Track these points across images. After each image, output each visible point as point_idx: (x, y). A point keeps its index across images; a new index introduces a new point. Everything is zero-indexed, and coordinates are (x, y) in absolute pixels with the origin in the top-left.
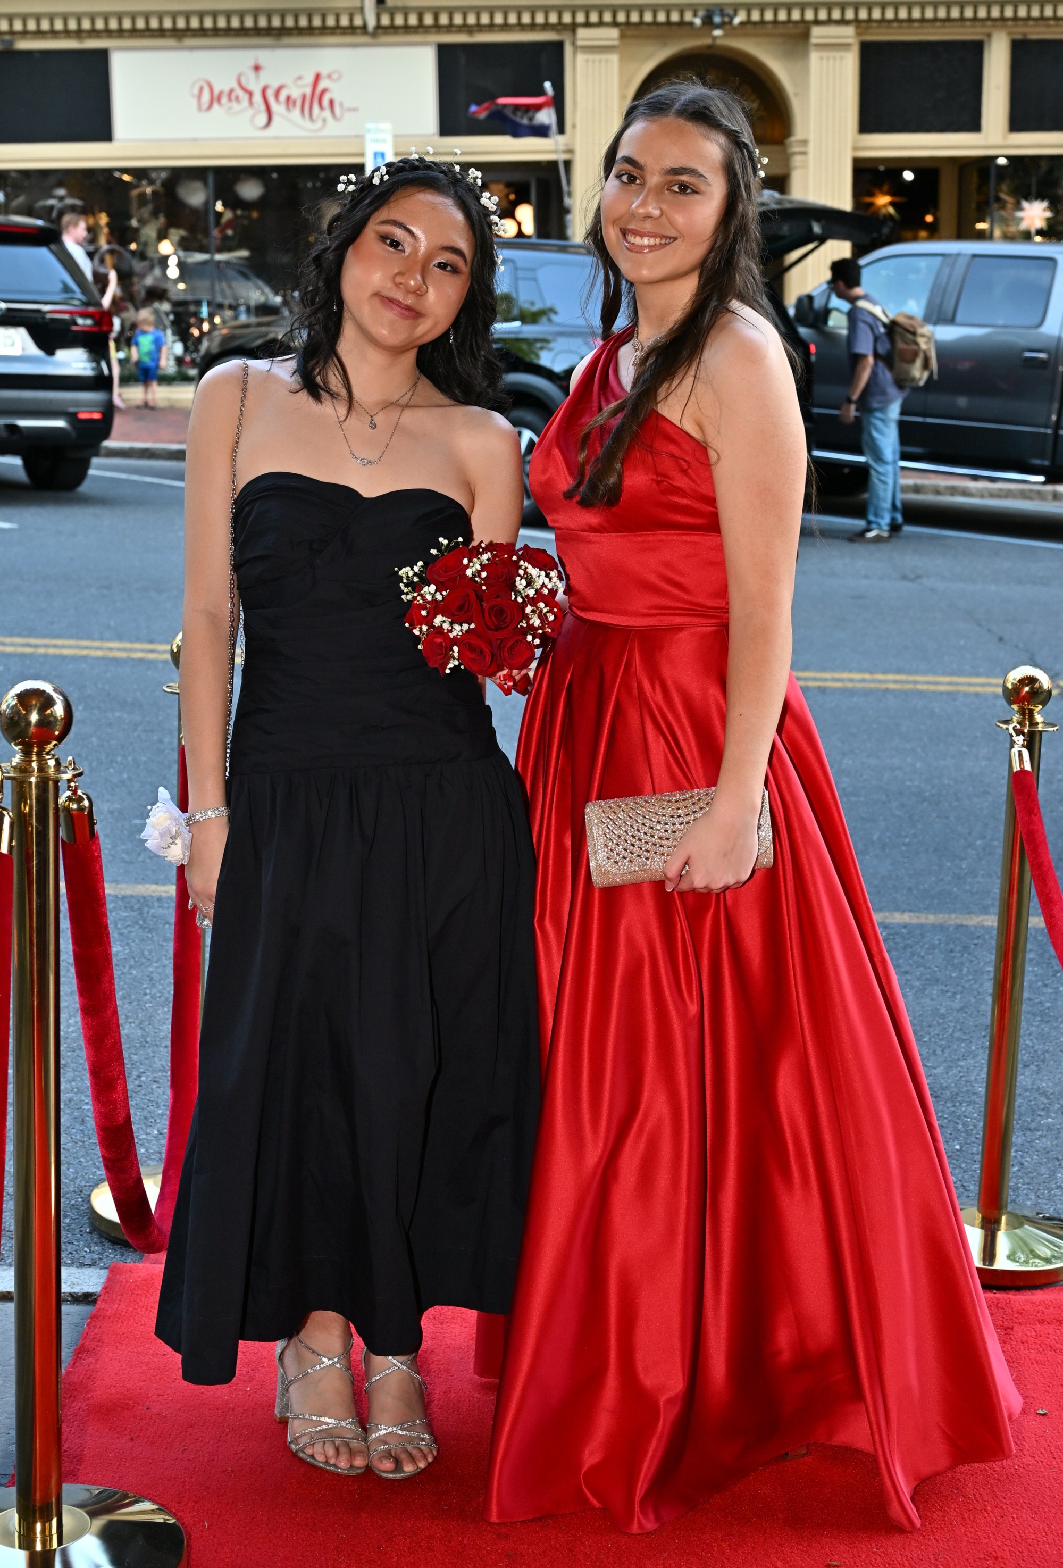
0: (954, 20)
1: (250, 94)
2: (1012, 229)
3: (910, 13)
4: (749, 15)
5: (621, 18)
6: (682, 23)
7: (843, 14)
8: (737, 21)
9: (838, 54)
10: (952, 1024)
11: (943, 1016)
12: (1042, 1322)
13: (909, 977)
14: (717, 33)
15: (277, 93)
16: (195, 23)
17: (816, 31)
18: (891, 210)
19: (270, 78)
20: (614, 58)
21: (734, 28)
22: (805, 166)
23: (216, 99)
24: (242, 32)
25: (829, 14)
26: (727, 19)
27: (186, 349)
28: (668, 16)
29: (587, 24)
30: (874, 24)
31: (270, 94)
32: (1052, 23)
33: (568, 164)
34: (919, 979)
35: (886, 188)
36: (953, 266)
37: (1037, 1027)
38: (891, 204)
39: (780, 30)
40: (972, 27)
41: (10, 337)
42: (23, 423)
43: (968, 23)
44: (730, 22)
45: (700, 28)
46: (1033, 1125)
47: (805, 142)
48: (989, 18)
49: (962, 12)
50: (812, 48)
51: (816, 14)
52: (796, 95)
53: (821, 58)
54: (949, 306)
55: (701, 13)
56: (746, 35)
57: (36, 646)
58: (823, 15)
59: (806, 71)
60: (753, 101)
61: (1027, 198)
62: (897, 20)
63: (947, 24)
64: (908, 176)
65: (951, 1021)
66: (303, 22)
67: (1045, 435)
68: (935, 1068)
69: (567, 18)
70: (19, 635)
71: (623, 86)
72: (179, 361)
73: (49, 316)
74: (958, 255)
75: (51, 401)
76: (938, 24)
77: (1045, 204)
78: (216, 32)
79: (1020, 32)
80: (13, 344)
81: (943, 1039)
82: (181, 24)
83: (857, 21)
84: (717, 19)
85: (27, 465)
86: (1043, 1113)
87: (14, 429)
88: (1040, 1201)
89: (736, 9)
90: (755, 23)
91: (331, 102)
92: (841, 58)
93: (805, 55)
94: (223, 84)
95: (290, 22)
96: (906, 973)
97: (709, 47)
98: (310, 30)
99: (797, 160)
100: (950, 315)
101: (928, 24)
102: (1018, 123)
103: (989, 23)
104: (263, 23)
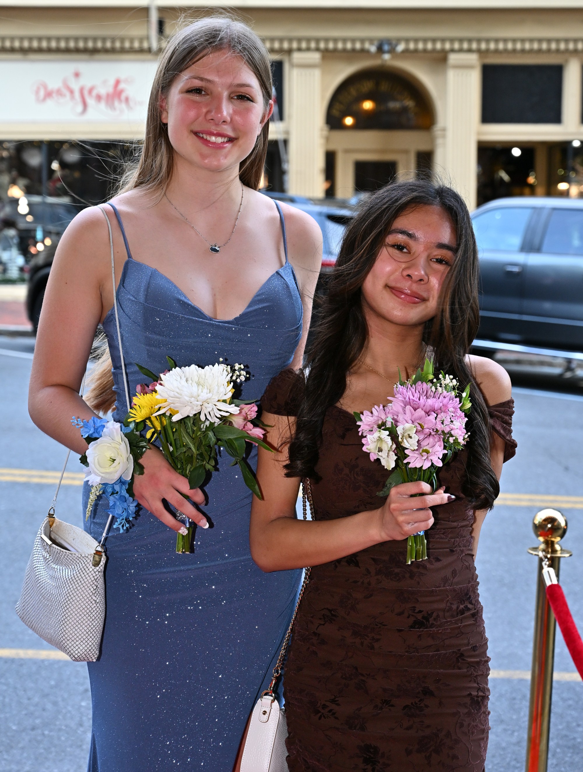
0: (544, 51)
1: (72, 92)
3: (514, 45)
4: (407, 46)
5: (322, 45)
6: (362, 50)
7: (470, 45)
8: (400, 48)
9: (466, 72)
14: (386, 56)
15: (90, 91)
16: (35, 44)
17: (452, 57)
18: (504, 175)
19: (86, 81)
20: (317, 73)
21: (397, 54)
22: (445, 146)
23: (49, 94)
24: (67, 51)
25: (461, 45)
26: (392, 48)
27: (27, 261)
28: (353, 46)
29: (299, 50)
30: (491, 53)
31: (86, 93)
33: (286, 142)
35: (500, 160)
36: (539, 215)
39: (428, 55)
40: (555, 55)
43: (553, 53)
44: (395, 50)
45: (375, 54)
47: (444, 130)
48: (567, 50)
49: (549, 46)
50: (449, 68)
51: (452, 45)
52: (438, 98)
53: (455, 75)
54: (537, 241)
55: (376, 43)
56: (406, 58)
58: (457, 46)
59: (445, 83)
60: (409, 102)
62: (506, 50)
63: (539, 53)
64: (516, 153)
66: (108, 45)
69: (286, 45)
71: (324, 89)
72: (22, 269)
74: (543, 207)
76: (533, 53)
78: (49, 50)
82: (26, 44)
83: (479, 50)
84: (386, 47)
89: (398, 40)
90: (411, 51)
91: (127, 100)
92: (469, 75)
93: (445, 72)
94: (54, 84)
95: (99, 45)
97: (381, 66)
98: (113, 51)
99: (439, 141)
100: (537, 247)
101: (527, 53)
103: (567, 53)
104: (81, 45)
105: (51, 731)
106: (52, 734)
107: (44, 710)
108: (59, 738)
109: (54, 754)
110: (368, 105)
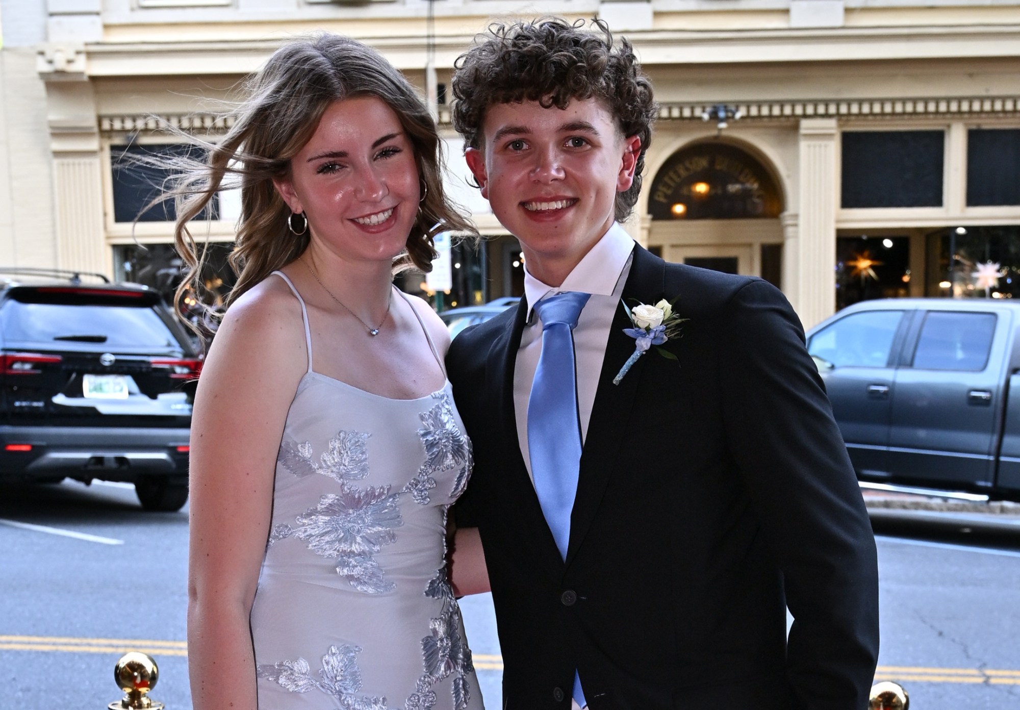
0: (920, 114)
2: (971, 287)
3: (882, 108)
4: (748, 111)
6: (692, 118)
7: (827, 109)
8: (738, 115)
9: (823, 143)
14: (723, 125)
17: (805, 124)
18: (872, 273)
21: (736, 122)
22: (796, 237)
25: (815, 109)
26: (730, 114)
28: (681, 112)
30: (853, 118)
32: (1001, 115)
35: (866, 253)
36: (911, 319)
38: (872, 267)
39: (775, 123)
40: (935, 119)
41: (119, 384)
42: (131, 456)
43: (931, 116)
44: (733, 117)
45: (708, 122)
47: (796, 216)
48: (949, 112)
49: (926, 107)
50: (801, 138)
51: (804, 109)
52: (789, 176)
53: (809, 146)
54: (908, 355)
55: (709, 109)
56: (747, 127)
57: (117, 647)
58: (810, 110)
59: (797, 157)
60: (753, 184)
61: (983, 261)
62: (872, 114)
63: (913, 117)
64: (888, 243)
67: (988, 461)
70: (106, 637)
73: (154, 366)
74: (915, 311)
75: (154, 437)
76: (906, 117)
77: (997, 266)
79: (974, 123)
80: (121, 390)
83: (838, 115)
84: (722, 114)
85: (138, 490)
87: (122, 461)
89: (738, 105)
90: (754, 118)
92: (826, 146)
93: (796, 143)
97: (716, 137)
99: (790, 231)
100: (909, 360)
101: (898, 117)
102: (974, 198)
103: (948, 116)
110: (701, 188)
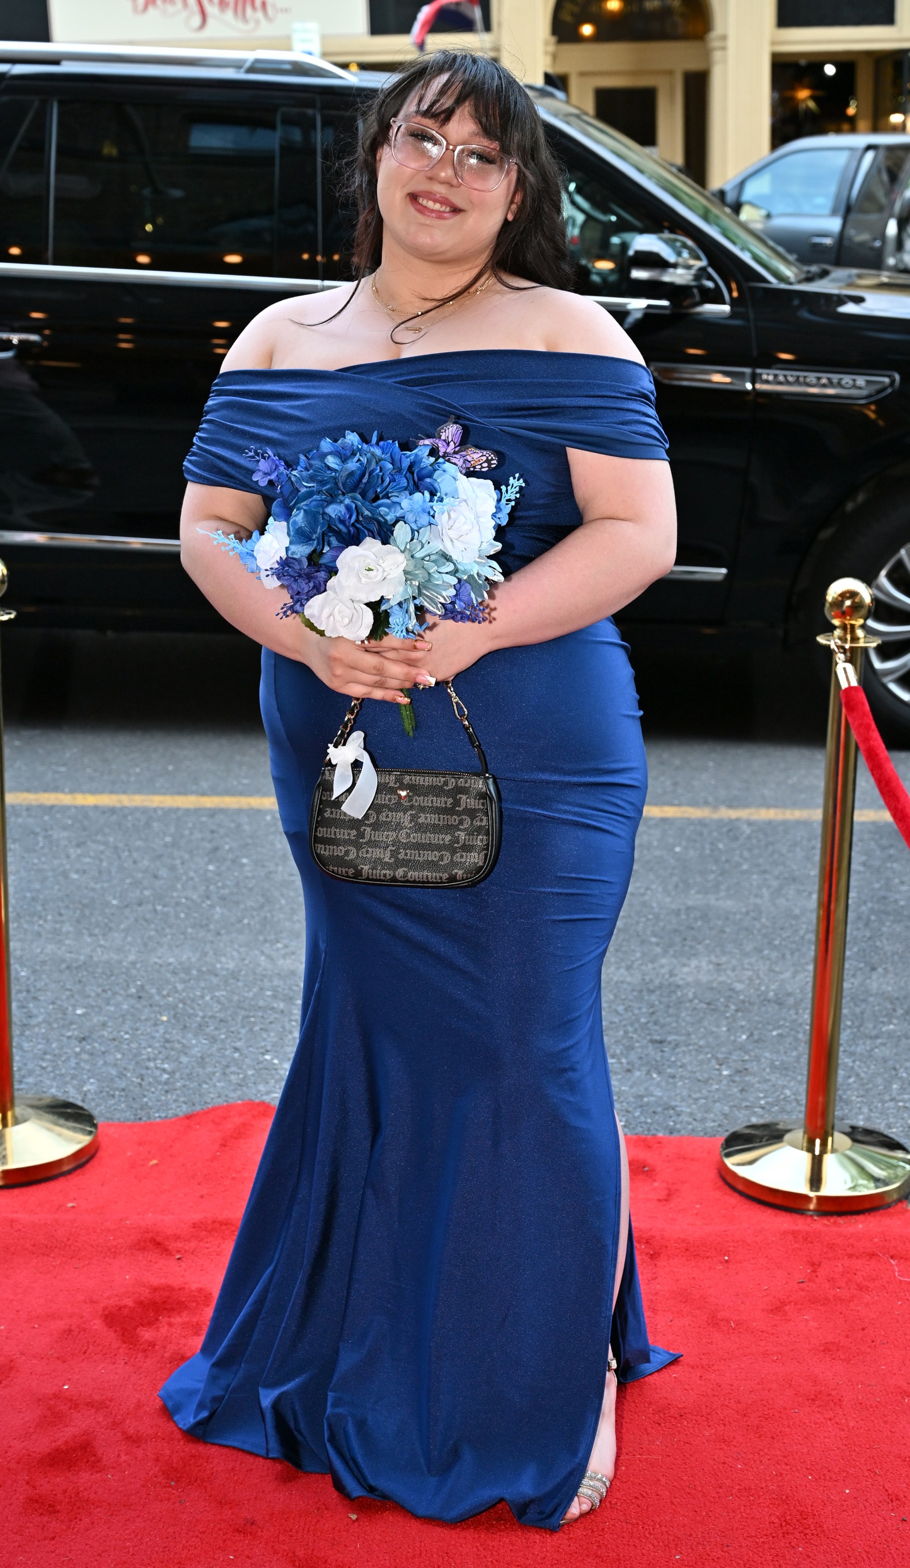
10: (804, 926)
11: (796, 917)
12: (850, 1256)
13: (767, 876)
18: (811, 104)
22: (724, 61)
34: (777, 878)
35: (806, 82)
37: (889, 927)
38: (812, 97)
46: (874, 1033)
47: (724, 38)
64: (830, 69)
65: (804, 923)
68: (781, 973)
81: (793, 942)
86: (885, 1020)
88: (872, 1115)
96: (765, 872)
99: (717, 55)
105: (164, 906)
106: (166, 909)
107: (156, 877)
108: (177, 916)
109: (169, 937)
110: (613, 5)
